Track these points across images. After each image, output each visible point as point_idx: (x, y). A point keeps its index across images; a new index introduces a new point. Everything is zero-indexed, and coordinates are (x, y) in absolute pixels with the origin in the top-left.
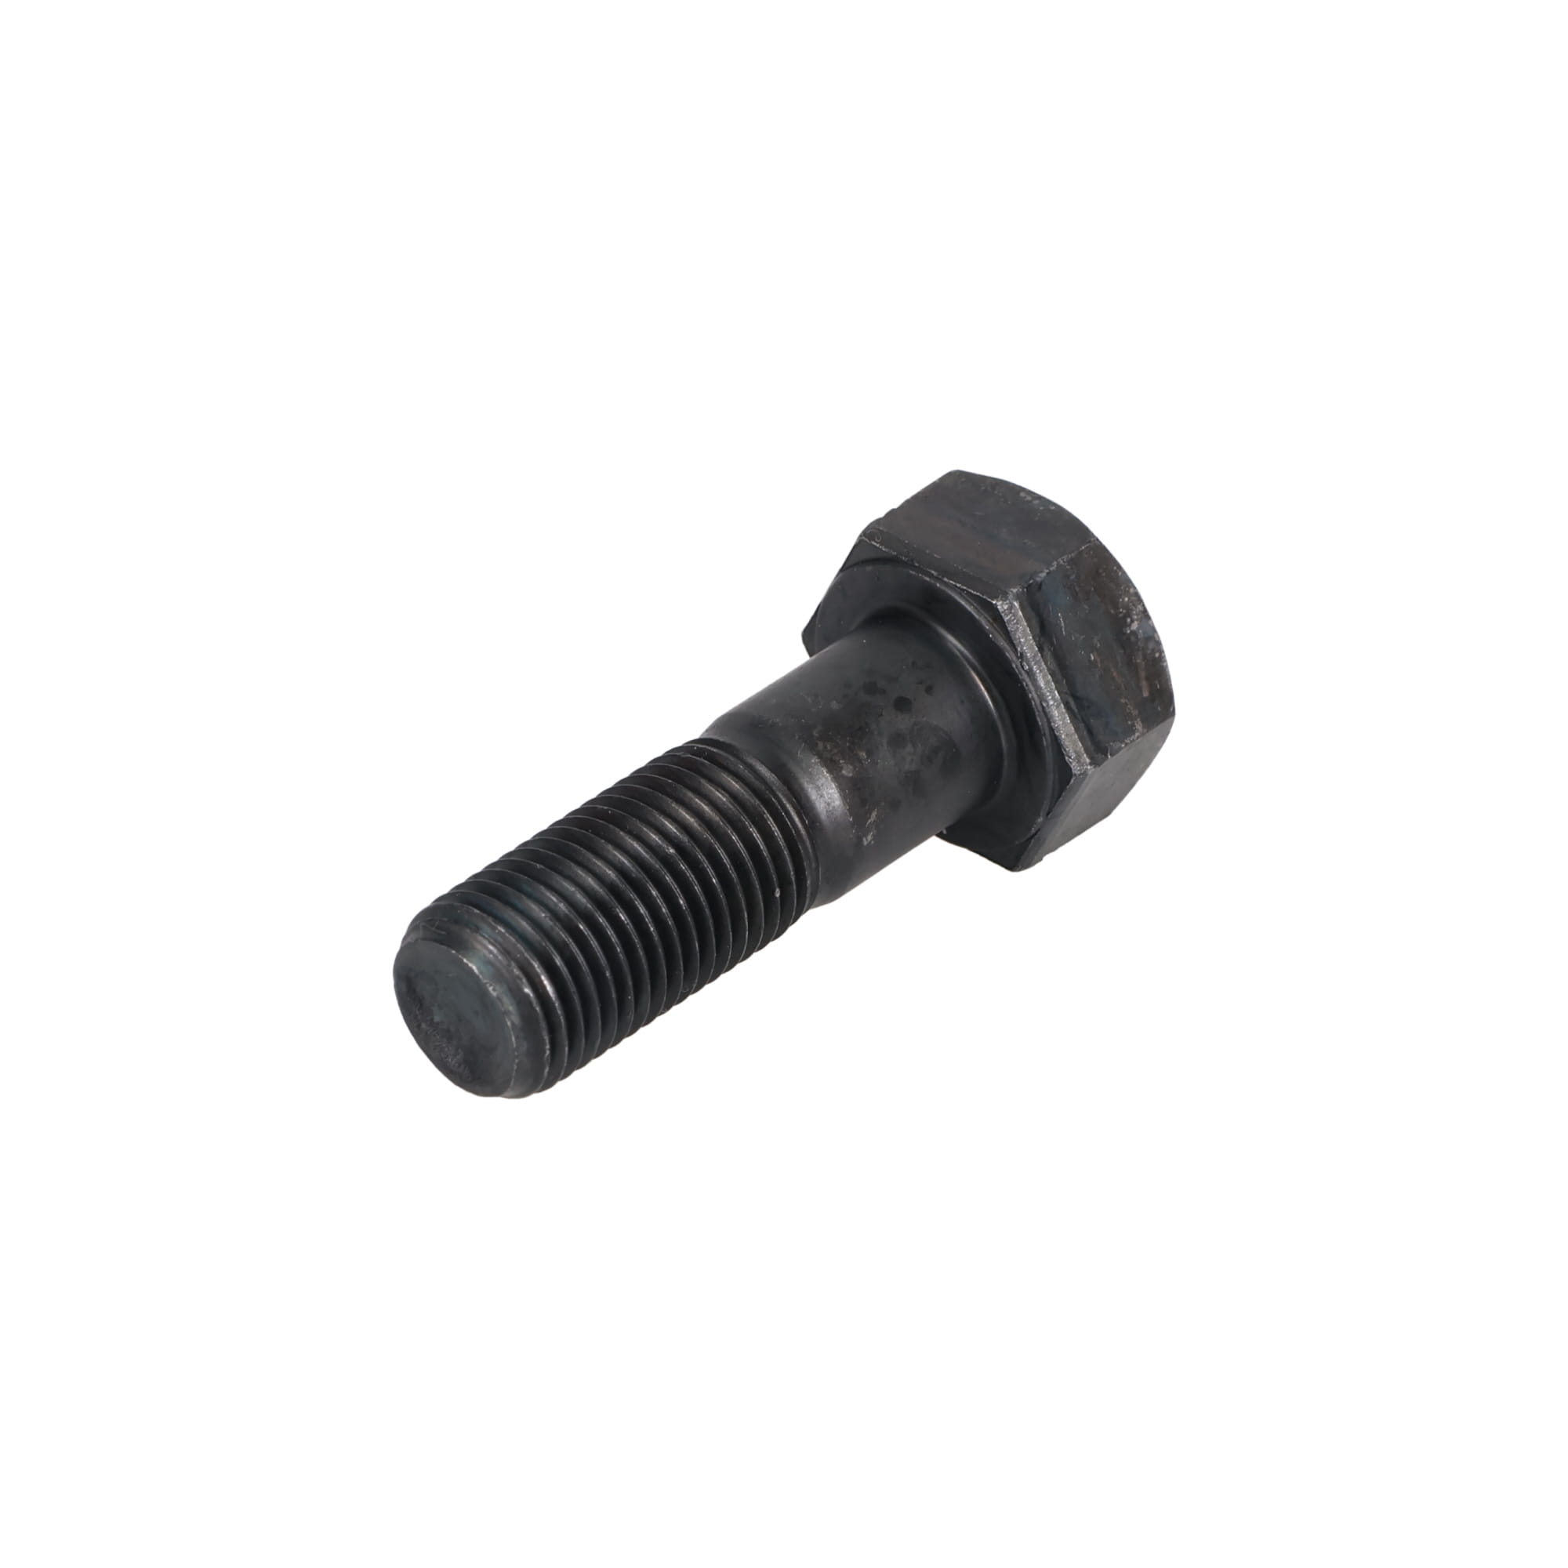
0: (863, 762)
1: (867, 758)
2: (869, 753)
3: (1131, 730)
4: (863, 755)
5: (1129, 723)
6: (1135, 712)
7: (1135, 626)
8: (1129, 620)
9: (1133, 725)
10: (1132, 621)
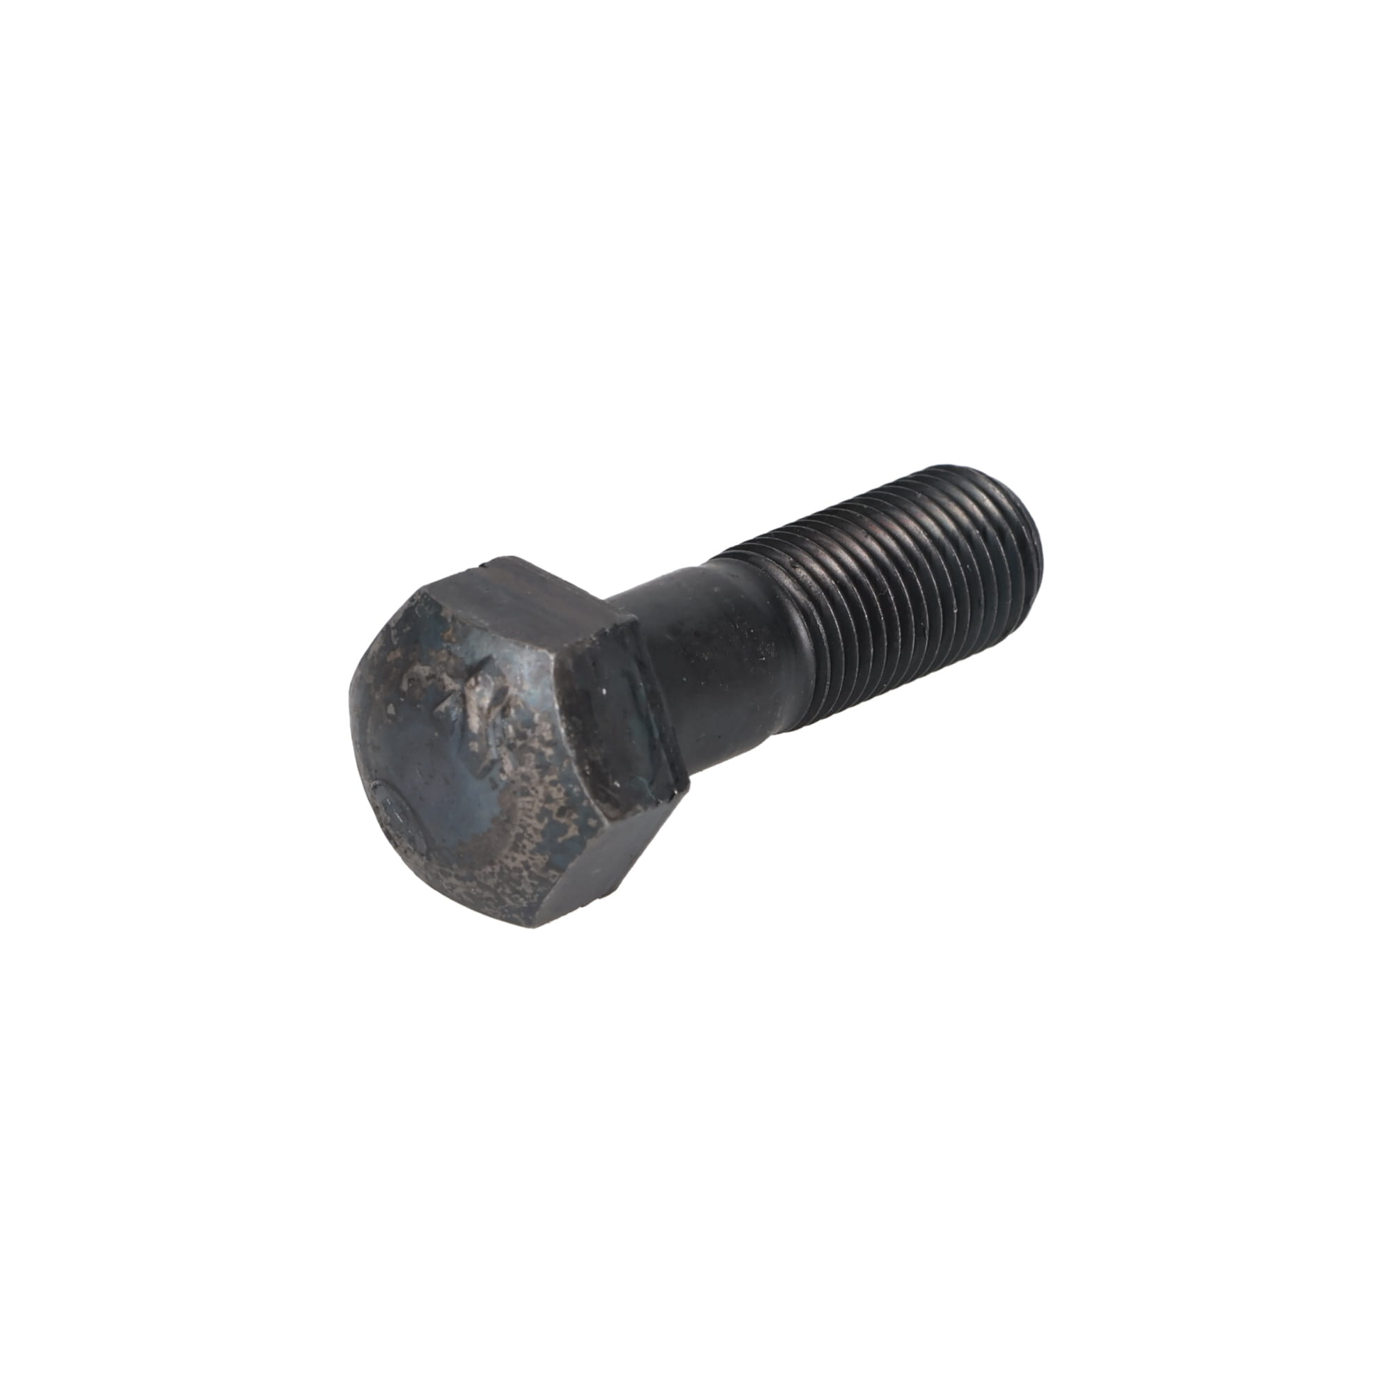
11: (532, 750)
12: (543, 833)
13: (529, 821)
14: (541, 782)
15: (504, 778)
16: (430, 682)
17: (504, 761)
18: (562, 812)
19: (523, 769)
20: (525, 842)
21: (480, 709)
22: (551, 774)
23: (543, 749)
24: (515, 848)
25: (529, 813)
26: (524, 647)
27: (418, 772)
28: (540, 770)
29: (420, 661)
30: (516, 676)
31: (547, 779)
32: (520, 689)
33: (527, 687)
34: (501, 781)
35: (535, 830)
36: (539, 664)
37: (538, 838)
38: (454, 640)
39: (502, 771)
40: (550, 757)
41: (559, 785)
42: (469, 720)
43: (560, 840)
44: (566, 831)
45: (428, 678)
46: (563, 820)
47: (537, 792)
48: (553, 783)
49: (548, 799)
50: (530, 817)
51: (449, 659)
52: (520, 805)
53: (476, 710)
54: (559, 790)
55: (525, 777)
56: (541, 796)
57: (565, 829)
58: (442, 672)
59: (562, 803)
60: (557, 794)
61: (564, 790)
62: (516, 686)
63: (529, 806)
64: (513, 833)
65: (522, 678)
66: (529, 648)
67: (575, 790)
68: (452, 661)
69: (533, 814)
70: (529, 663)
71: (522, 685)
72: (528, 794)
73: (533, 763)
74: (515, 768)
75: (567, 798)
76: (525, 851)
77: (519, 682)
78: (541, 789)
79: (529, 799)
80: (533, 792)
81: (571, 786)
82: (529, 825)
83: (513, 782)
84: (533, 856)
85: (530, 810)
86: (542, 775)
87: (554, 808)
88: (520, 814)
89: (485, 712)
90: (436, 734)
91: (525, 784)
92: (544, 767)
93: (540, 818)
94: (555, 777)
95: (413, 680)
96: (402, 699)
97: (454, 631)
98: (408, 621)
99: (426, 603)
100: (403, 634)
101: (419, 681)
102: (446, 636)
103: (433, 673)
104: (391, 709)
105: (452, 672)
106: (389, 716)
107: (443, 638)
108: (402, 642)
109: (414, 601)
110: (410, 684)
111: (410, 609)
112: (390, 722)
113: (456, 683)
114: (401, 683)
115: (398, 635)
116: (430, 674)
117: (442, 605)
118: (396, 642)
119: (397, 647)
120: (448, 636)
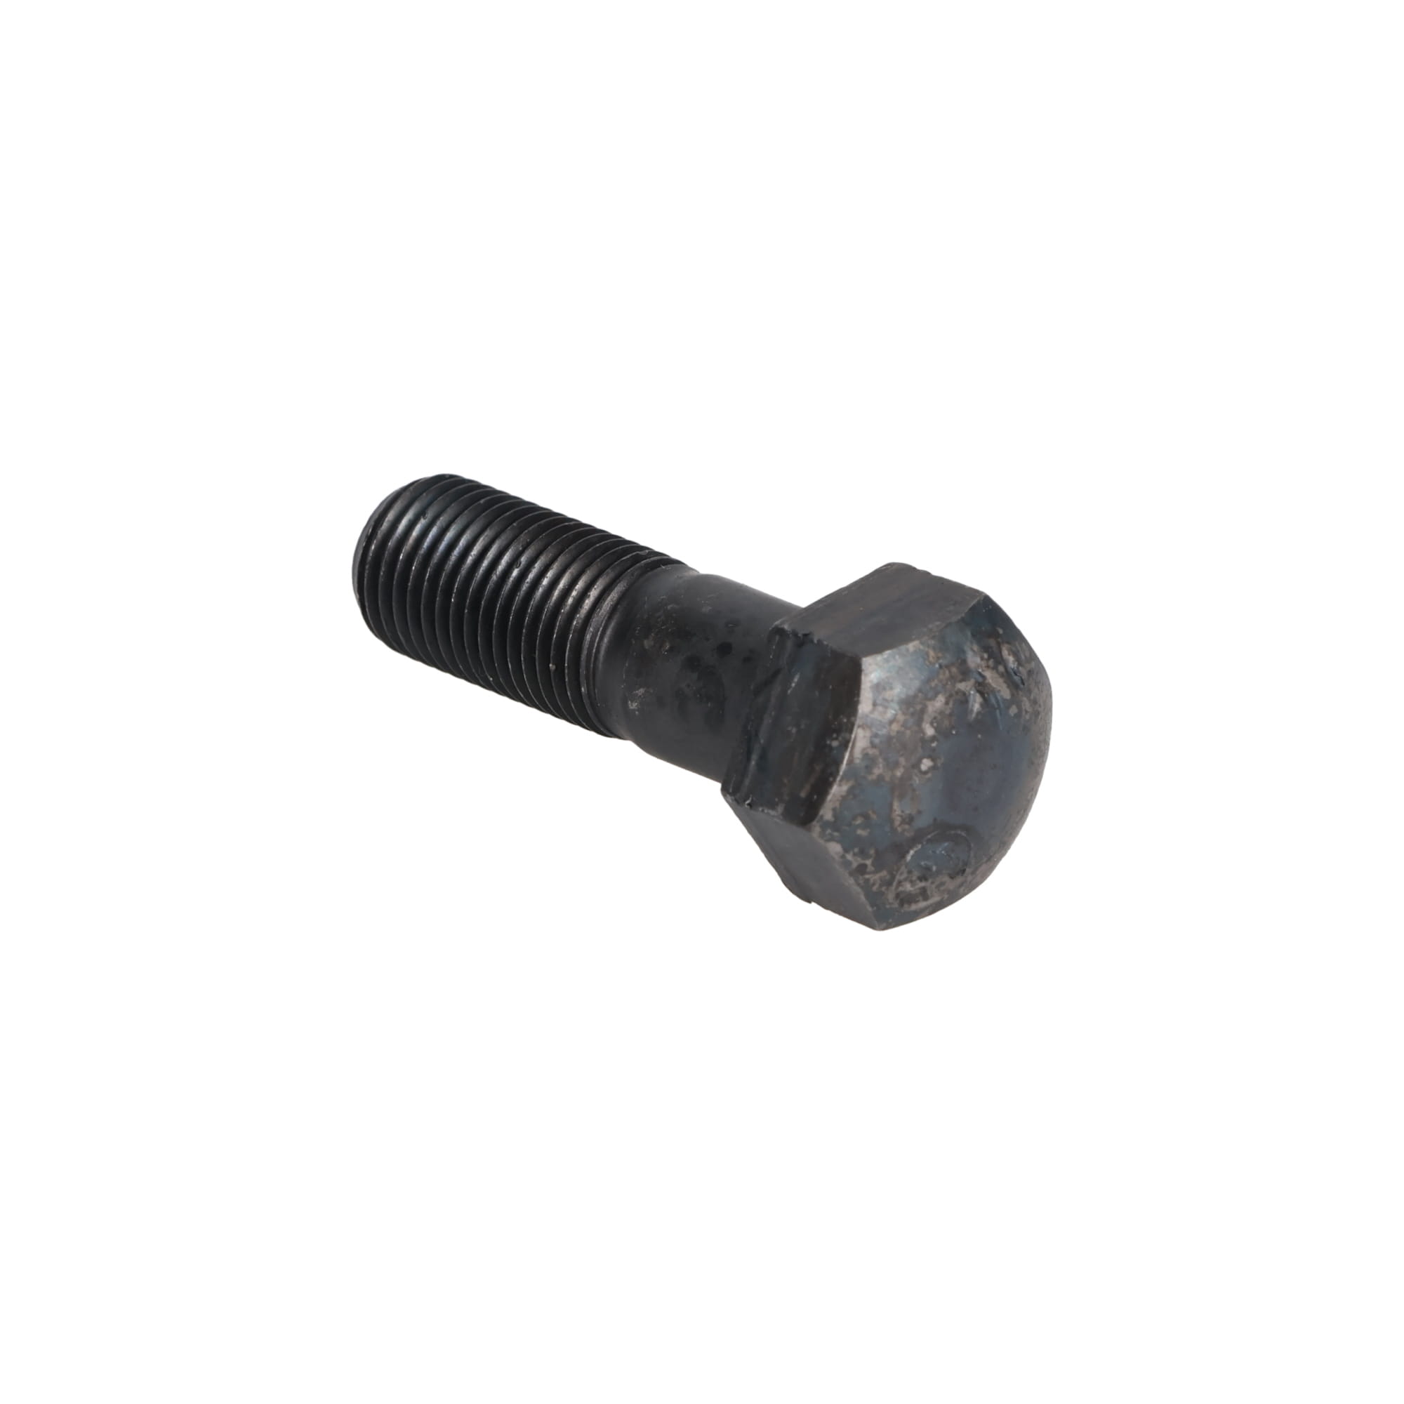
0: (662, 649)
1: (666, 651)
2: (671, 649)
3: (773, 806)
4: (667, 646)
5: (777, 800)
6: (786, 798)
7: (835, 744)
8: (835, 735)
9: (777, 804)
10: (836, 739)
15: (1028, 717)
16: (951, 704)
21: (1002, 675)
29: (929, 700)
39: (1026, 712)
42: (1001, 693)
45: (947, 703)
51: (949, 672)
53: (1001, 680)
55: (1035, 701)
58: (953, 686)
68: (954, 670)
74: (1030, 700)
95: (935, 718)
96: (934, 745)
97: (934, 649)
98: (884, 689)
99: (887, 661)
100: (892, 701)
101: (941, 713)
102: (931, 659)
103: (948, 694)
104: (926, 764)
105: (960, 677)
106: (925, 773)
107: (930, 662)
108: (896, 707)
109: (871, 673)
110: (935, 724)
111: (875, 681)
112: (929, 775)
113: (969, 680)
114: (924, 733)
115: (886, 707)
116: (946, 698)
117: (903, 648)
118: (890, 713)
119: (896, 715)
120: (933, 658)
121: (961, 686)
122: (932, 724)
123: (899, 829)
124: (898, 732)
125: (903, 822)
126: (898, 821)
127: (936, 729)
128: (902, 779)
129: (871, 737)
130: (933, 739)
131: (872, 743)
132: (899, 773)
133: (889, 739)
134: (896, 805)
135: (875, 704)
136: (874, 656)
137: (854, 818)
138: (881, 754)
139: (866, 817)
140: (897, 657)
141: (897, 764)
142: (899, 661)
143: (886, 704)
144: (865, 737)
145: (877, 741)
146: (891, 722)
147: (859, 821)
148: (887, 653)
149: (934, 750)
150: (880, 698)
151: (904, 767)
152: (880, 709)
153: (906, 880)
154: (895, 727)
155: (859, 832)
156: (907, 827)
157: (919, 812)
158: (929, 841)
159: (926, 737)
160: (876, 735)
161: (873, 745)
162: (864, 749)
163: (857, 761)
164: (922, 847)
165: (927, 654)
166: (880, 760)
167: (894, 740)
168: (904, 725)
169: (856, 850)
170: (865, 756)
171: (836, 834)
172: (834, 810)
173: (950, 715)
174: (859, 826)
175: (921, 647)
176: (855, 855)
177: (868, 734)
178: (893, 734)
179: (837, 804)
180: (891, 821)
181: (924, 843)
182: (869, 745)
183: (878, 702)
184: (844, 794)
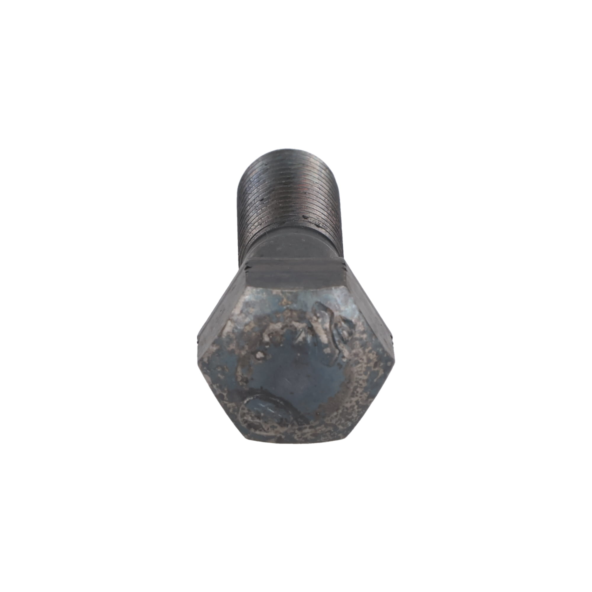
11: (356, 339)
12: (367, 381)
13: (360, 377)
14: (364, 353)
15: (345, 360)
16: (285, 330)
17: (343, 351)
18: (376, 365)
19: (354, 351)
20: (358, 389)
21: (325, 330)
22: (368, 348)
23: (362, 336)
24: (353, 395)
25: (360, 373)
26: (331, 289)
27: (287, 380)
28: (363, 347)
29: (272, 322)
30: (335, 306)
31: (367, 350)
32: (340, 311)
33: (342, 308)
34: (344, 362)
35: (364, 380)
36: (343, 294)
37: (365, 385)
38: (290, 303)
39: (343, 357)
40: (366, 339)
41: (373, 352)
42: (321, 338)
43: (375, 380)
44: (378, 374)
45: (282, 329)
46: (376, 369)
47: (363, 360)
48: (370, 352)
49: (369, 360)
50: (361, 375)
51: (292, 314)
52: (355, 371)
53: (323, 332)
54: (373, 354)
55: (356, 355)
56: (365, 361)
57: (378, 372)
58: (291, 322)
59: (375, 360)
60: (372, 356)
61: (375, 353)
62: (337, 310)
63: (359, 370)
64: (352, 388)
65: (338, 304)
66: (335, 288)
67: (381, 350)
68: (295, 314)
69: (362, 373)
70: (338, 296)
71: (340, 308)
72: (359, 363)
73: (358, 346)
74: (350, 352)
75: (377, 356)
76: (358, 394)
77: (338, 308)
78: (365, 358)
79: (360, 365)
80: (361, 361)
81: (378, 349)
82: (360, 379)
83: (350, 360)
84: (362, 396)
85: (361, 371)
86: (364, 350)
87: (372, 364)
88: (356, 376)
89: (328, 330)
90: (299, 355)
91: (356, 359)
92: (364, 346)
93: (365, 373)
94: (370, 348)
95: (272, 333)
96: (267, 347)
97: (288, 298)
98: (250, 306)
99: (258, 293)
100: (251, 314)
101: (277, 332)
102: (283, 303)
103: (284, 324)
104: (259, 355)
105: (297, 319)
106: (259, 359)
107: (282, 304)
108: (252, 318)
109: (247, 295)
110: (271, 337)
111: (247, 300)
112: (260, 362)
113: (302, 323)
114: (263, 339)
115: (246, 316)
116: (283, 326)
117: (270, 290)
118: (247, 320)
119: (250, 322)
120: (285, 302)
121: (296, 324)
122: (269, 335)
123: (241, 384)
124: (248, 331)
125: (242, 380)
126: (239, 379)
127: (271, 339)
128: (244, 357)
129: (234, 328)
130: (267, 343)
131: (233, 331)
132: (243, 353)
133: (242, 333)
134: (239, 369)
135: (242, 312)
136: (252, 288)
137: (217, 366)
138: (236, 339)
139: (223, 369)
140: (264, 293)
141: (243, 348)
142: (264, 296)
143: (247, 314)
144: (231, 326)
145: (236, 331)
146: (246, 325)
147: (219, 369)
148: (259, 289)
149: (266, 349)
150: (246, 310)
151: (247, 351)
152: (243, 315)
153: (248, 414)
154: (248, 328)
155: (219, 375)
156: (245, 384)
157: (252, 379)
158: (257, 397)
159: (263, 341)
160: (236, 328)
161: (233, 332)
162: (228, 332)
163: (224, 337)
164: (254, 399)
165: (283, 299)
166: (235, 342)
167: (245, 335)
168: (253, 329)
169: (218, 385)
170: (228, 336)
171: (208, 371)
172: (208, 357)
173: (282, 336)
174: (219, 372)
175: (281, 294)
176: (217, 387)
177: (233, 325)
178: (246, 331)
179: (210, 355)
180: (236, 378)
181: (255, 397)
182: (231, 331)
183: (244, 311)
184: (214, 351)
